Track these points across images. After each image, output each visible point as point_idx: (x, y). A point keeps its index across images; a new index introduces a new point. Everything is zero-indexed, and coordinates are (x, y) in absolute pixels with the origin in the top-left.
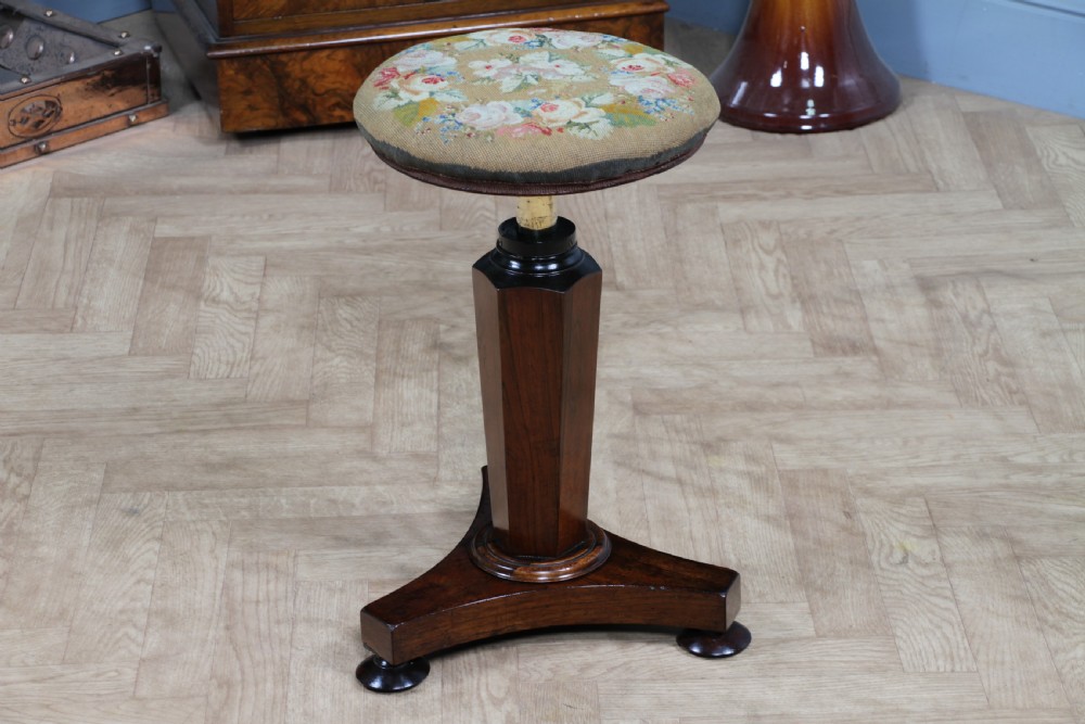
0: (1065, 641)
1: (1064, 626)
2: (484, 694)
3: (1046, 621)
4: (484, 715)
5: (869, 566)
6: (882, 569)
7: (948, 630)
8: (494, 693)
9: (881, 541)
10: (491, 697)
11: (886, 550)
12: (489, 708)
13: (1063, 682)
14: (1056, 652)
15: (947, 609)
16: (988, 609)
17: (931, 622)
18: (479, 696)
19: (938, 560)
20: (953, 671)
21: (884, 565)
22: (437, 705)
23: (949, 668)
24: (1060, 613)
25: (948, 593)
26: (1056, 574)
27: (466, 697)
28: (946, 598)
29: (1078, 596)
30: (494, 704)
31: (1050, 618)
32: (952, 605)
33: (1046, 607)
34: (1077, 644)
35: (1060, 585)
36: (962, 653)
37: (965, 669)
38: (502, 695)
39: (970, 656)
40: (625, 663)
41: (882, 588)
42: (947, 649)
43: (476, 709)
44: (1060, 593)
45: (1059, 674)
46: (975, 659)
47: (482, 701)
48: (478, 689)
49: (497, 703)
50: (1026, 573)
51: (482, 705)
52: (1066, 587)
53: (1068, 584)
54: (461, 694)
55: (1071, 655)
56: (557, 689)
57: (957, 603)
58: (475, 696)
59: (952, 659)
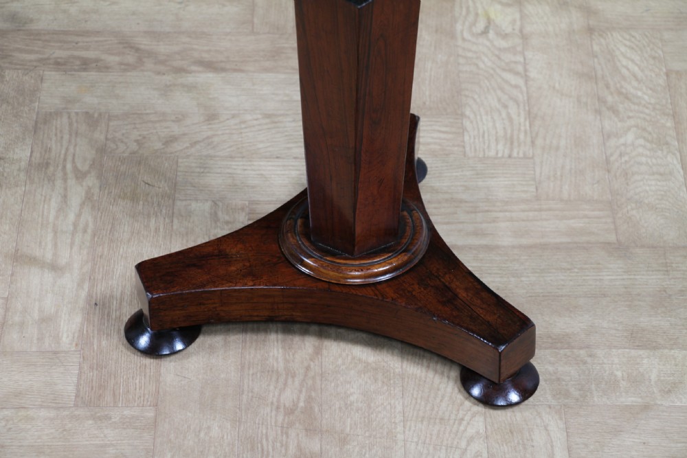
0: (619, 125)
1: (621, 108)
2: (69, 166)
3: (605, 102)
4: (66, 189)
5: (452, 35)
6: (464, 39)
7: (513, 110)
8: (79, 165)
9: (468, 8)
10: (75, 169)
11: (471, 18)
12: (72, 182)
13: (609, 171)
14: (609, 137)
15: (516, 87)
16: (554, 88)
17: (499, 100)
18: (64, 167)
19: (517, 32)
20: (510, 156)
21: (466, 35)
22: (22, 176)
23: (507, 152)
24: (620, 93)
25: (520, 68)
26: (623, 49)
27: (51, 168)
28: (517, 73)
29: (640, 74)
30: (77, 178)
31: (610, 99)
32: (521, 82)
33: (608, 87)
34: (629, 129)
35: (625, 62)
36: (522, 136)
37: (521, 155)
38: (86, 168)
39: (529, 139)
40: (208, 138)
41: (461, 61)
42: (509, 132)
43: (59, 183)
44: (624, 71)
45: (608, 161)
46: (533, 142)
47: (65, 174)
48: (65, 160)
49: (80, 176)
50: (596, 48)
51: (65, 179)
52: (631, 65)
53: (633, 61)
54: (48, 164)
55: (622, 141)
56: (140, 163)
57: (527, 79)
58: (60, 168)
59: (512, 143)
